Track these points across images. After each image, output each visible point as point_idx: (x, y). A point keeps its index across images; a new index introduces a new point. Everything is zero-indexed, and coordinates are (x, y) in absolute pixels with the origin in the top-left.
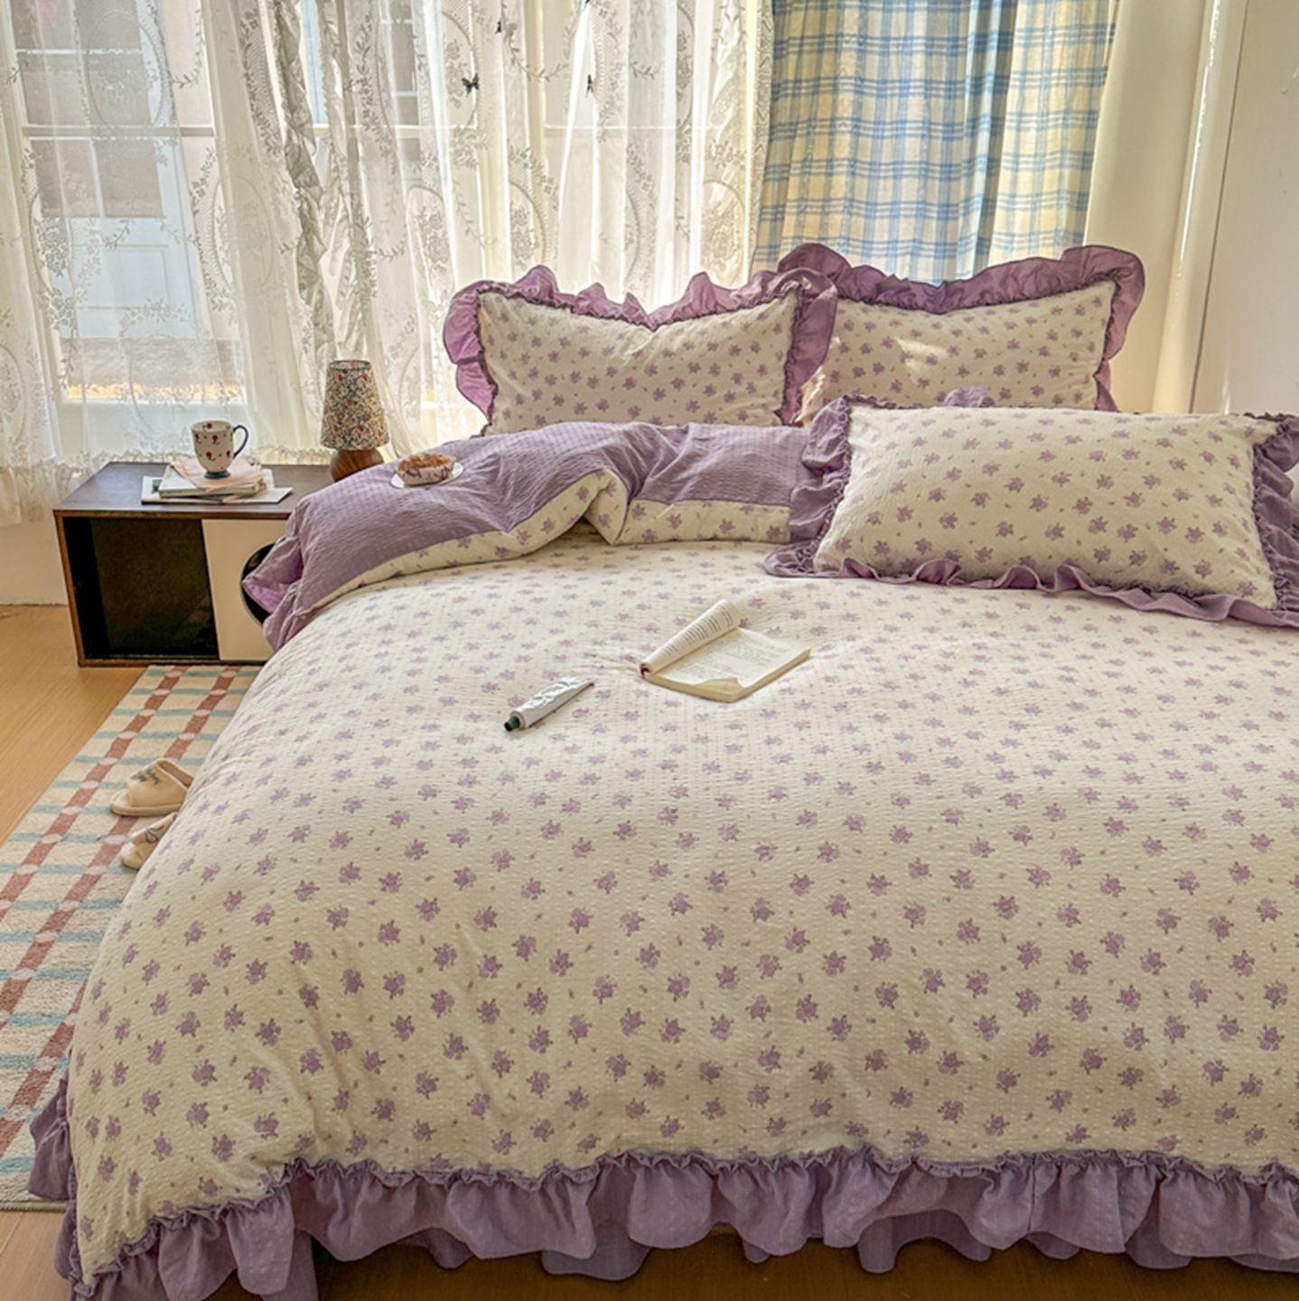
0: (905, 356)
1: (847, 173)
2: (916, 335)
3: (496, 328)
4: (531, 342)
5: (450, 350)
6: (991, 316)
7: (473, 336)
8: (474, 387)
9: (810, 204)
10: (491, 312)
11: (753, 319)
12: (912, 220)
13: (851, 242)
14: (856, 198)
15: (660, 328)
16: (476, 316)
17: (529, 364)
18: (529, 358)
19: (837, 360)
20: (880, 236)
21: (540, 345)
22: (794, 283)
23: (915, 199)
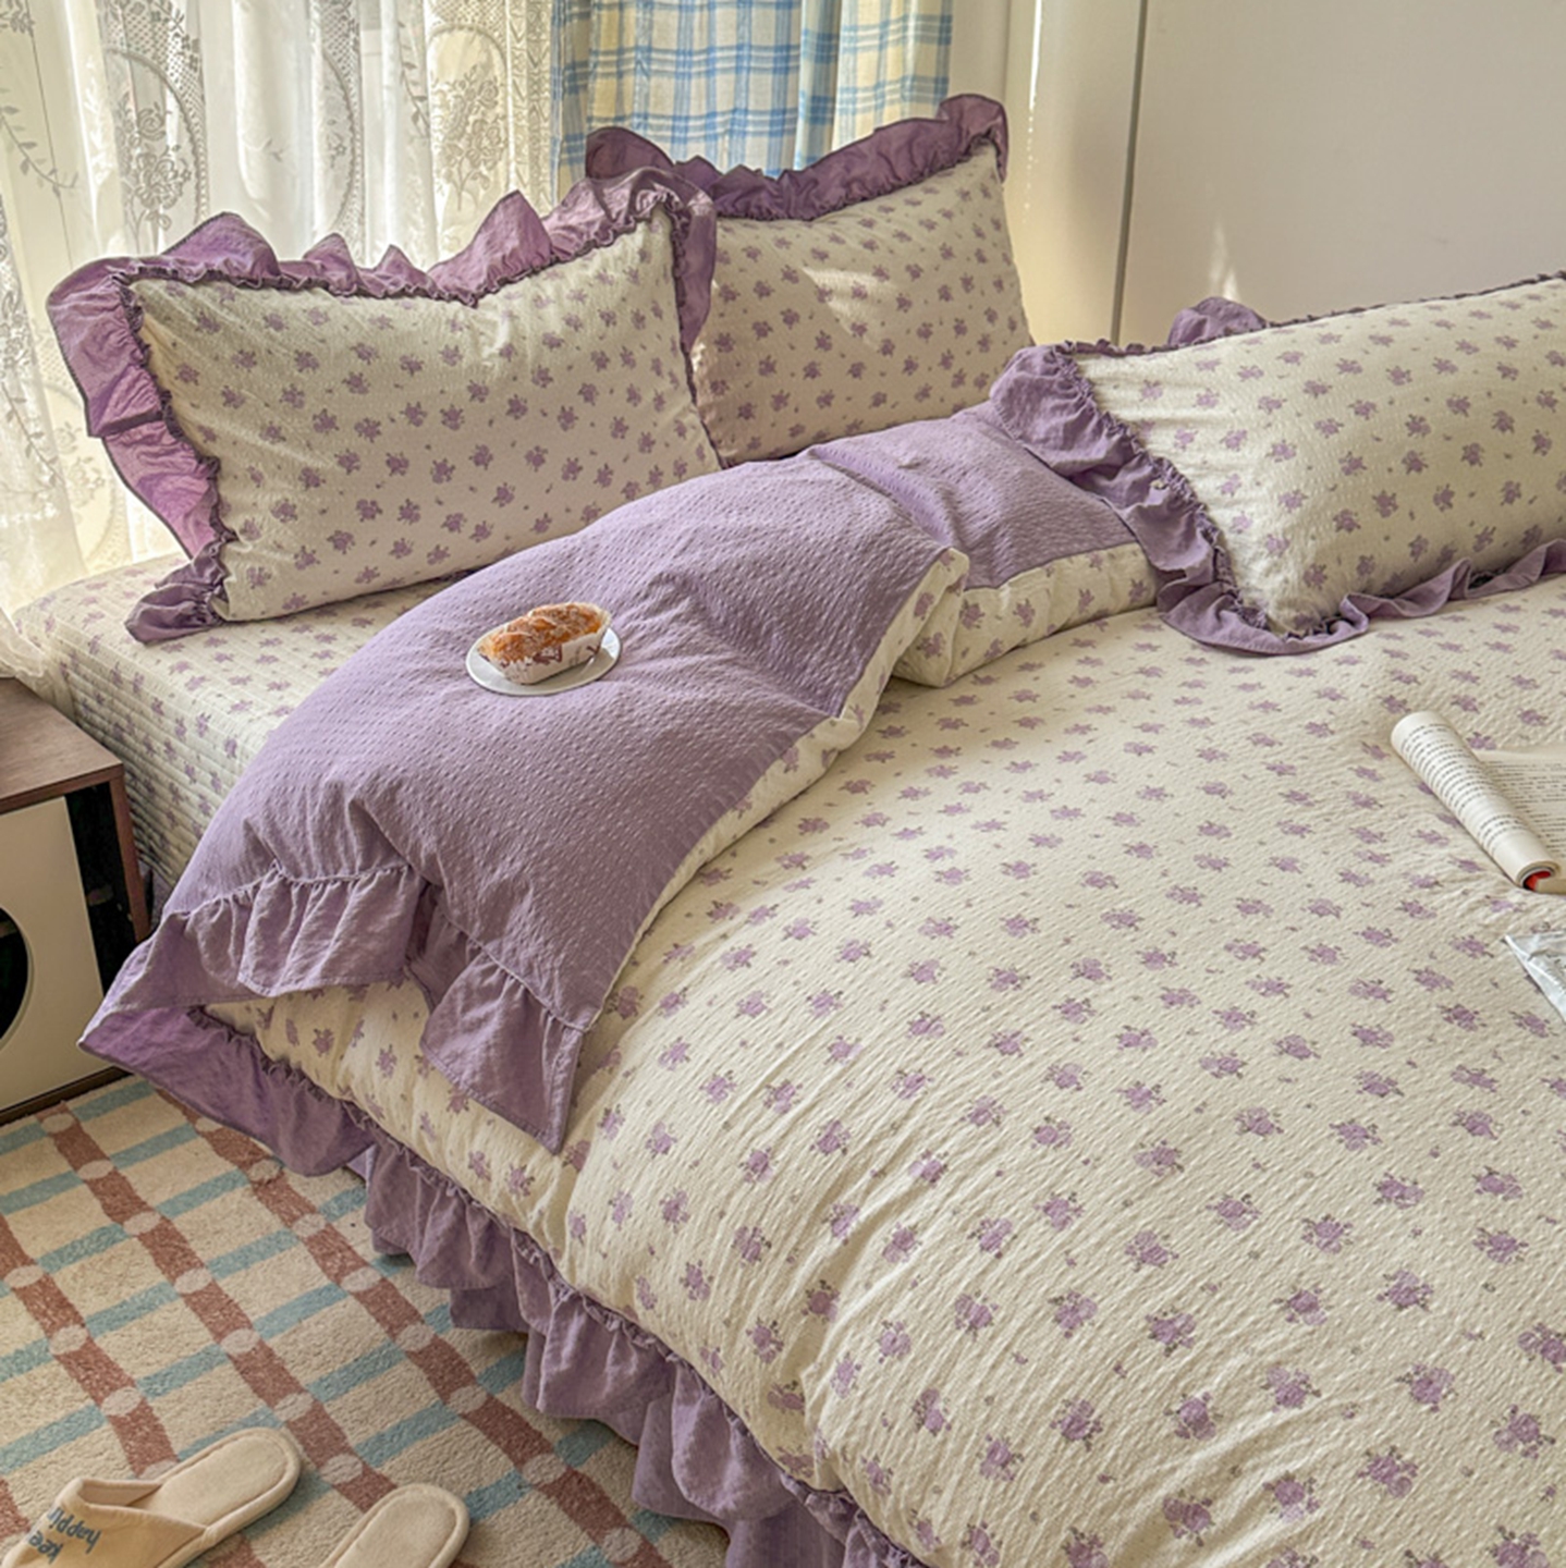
0: (823, 294)
1: (638, 2)
2: (821, 256)
3: (190, 348)
4: (293, 363)
5: (91, 410)
6: (891, 214)
7: (134, 372)
8: (162, 476)
9: (601, 58)
10: (168, 318)
11: (633, 261)
12: (732, 77)
13: (651, 121)
14: (656, 45)
15: (481, 301)
16: (135, 331)
17: (306, 407)
18: (301, 393)
19: (722, 315)
20: (696, 107)
21: (315, 366)
22: (652, 195)
23: (733, 42)
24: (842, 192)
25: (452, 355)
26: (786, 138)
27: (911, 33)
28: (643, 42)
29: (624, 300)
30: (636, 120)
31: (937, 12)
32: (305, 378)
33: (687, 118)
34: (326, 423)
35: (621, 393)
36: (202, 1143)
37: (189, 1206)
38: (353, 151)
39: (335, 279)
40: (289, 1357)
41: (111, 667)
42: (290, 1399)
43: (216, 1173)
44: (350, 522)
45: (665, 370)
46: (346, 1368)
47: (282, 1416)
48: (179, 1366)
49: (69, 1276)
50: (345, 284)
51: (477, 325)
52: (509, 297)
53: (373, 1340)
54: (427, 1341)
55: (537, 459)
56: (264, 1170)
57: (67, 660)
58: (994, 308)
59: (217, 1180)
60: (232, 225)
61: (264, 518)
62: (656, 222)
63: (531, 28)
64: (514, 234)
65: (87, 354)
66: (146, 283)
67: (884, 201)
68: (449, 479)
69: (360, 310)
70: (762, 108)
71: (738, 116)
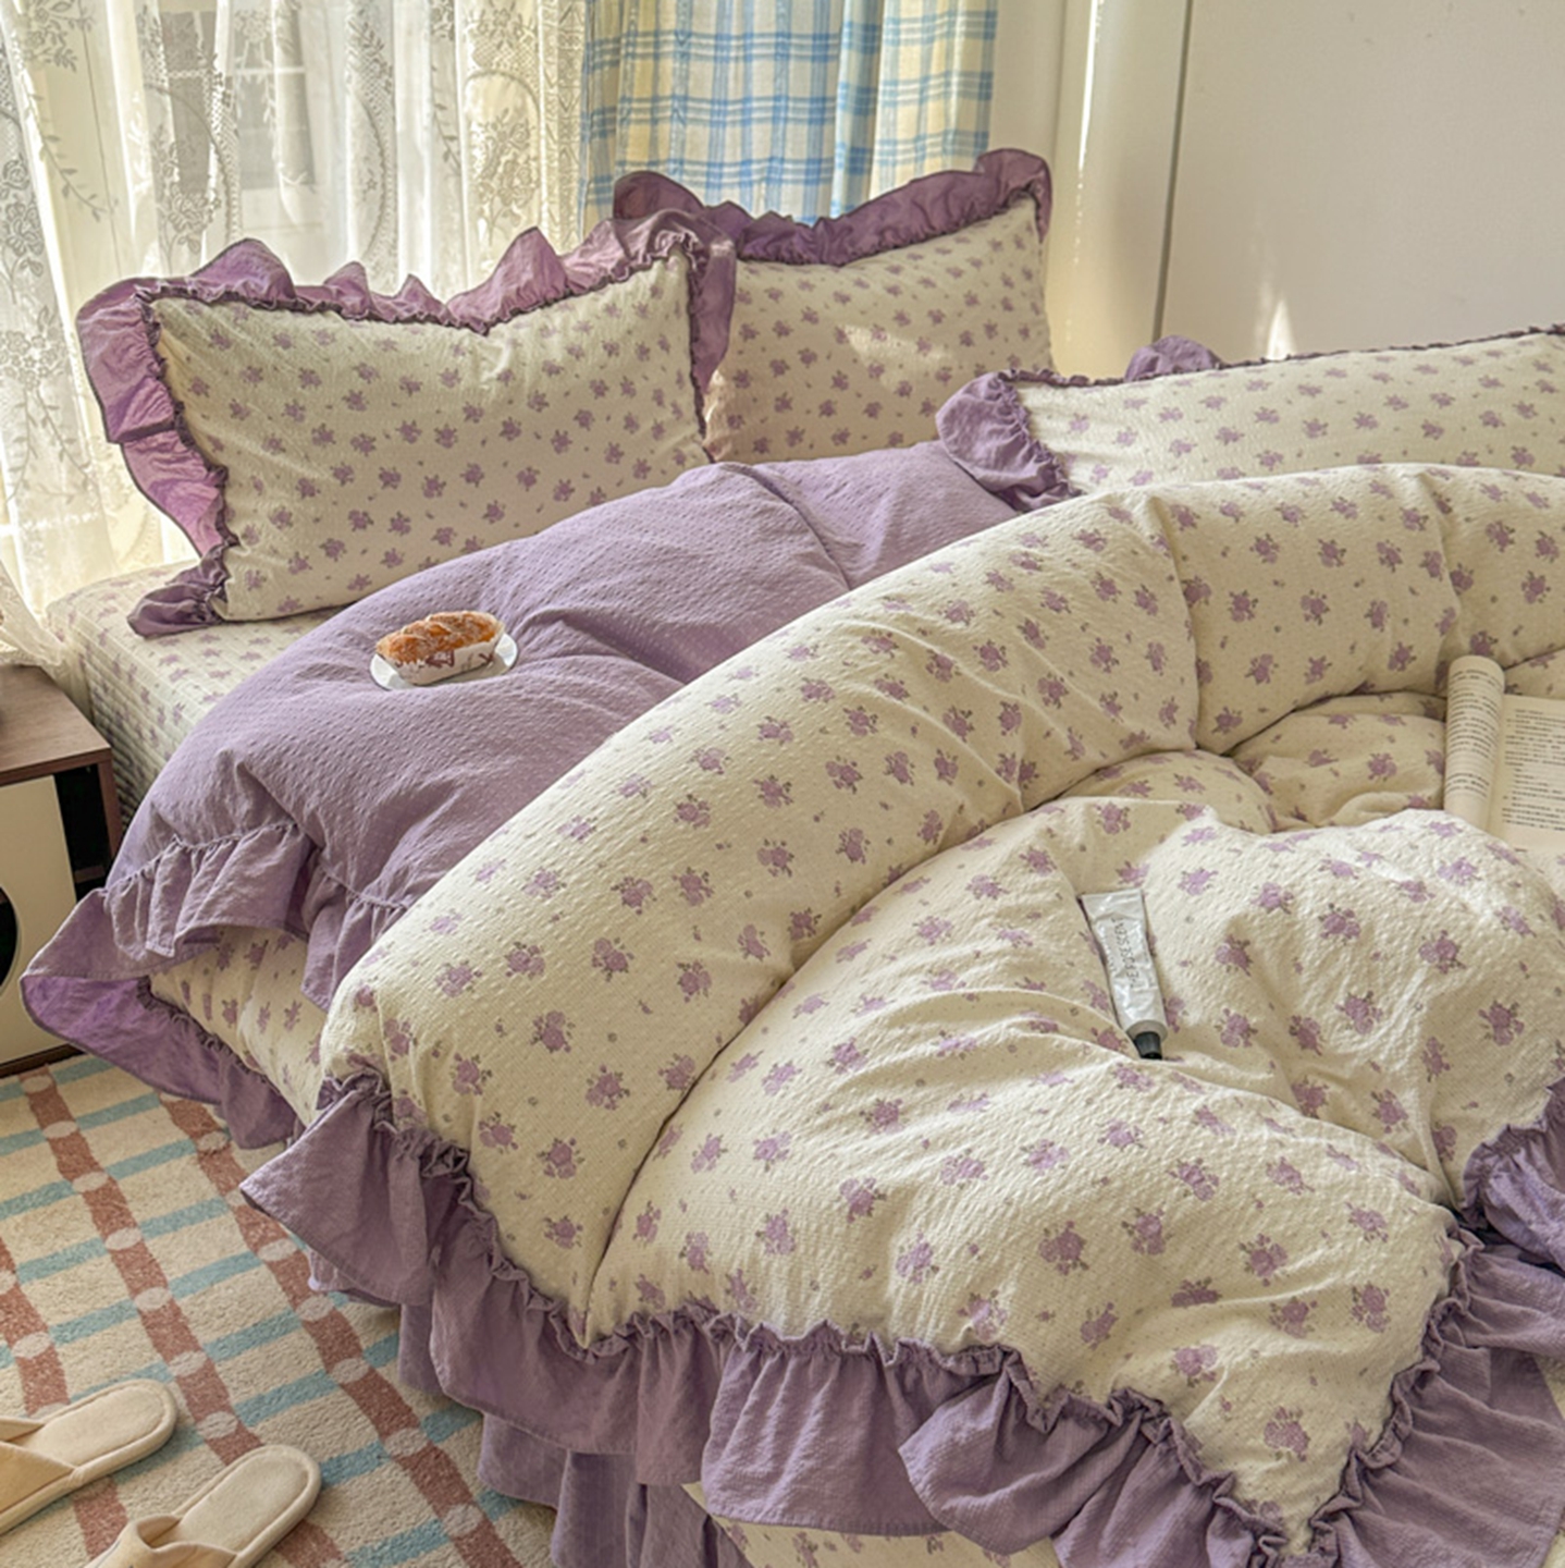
0: (842, 335)
1: (675, 53)
2: (844, 299)
3: (203, 363)
4: (297, 379)
5: (109, 417)
6: (920, 262)
7: (151, 383)
8: (174, 482)
9: (635, 105)
10: (184, 334)
11: (644, 296)
12: (769, 126)
13: (687, 167)
14: (692, 94)
15: (492, 330)
16: (153, 346)
17: (307, 421)
18: (302, 409)
19: (741, 352)
20: (731, 154)
21: (318, 383)
22: (672, 234)
23: (770, 92)
24: (875, 239)
25: (451, 378)
26: (821, 187)
27: (954, 88)
28: (679, 92)
29: (629, 332)
30: (672, 166)
31: (978, 69)
32: (307, 395)
33: (722, 165)
34: (324, 436)
35: (619, 420)
36: (163, 1112)
37: (136, 1169)
38: (384, 186)
39: (349, 304)
40: (193, 1317)
41: (112, 657)
42: (186, 1356)
43: (169, 1141)
44: (344, 532)
45: (667, 401)
46: (244, 1332)
47: (174, 1371)
48: (92, 1317)
49: (13, 1225)
50: (358, 309)
51: (479, 350)
52: (517, 326)
53: (275, 1308)
54: (325, 1313)
55: (528, 479)
56: (212, 1141)
57: (84, 651)
58: (1017, 355)
59: (168, 1147)
60: (252, 250)
61: (262, 524)
62: (672, 259)
63: (561, 74)
64: (529, 268)
65: (106, 364)
66: (167, 301)
67: (914, 249)
68: (440, 494)
69: (367, 332)
70: (798, 157)
71: (775, 164)
